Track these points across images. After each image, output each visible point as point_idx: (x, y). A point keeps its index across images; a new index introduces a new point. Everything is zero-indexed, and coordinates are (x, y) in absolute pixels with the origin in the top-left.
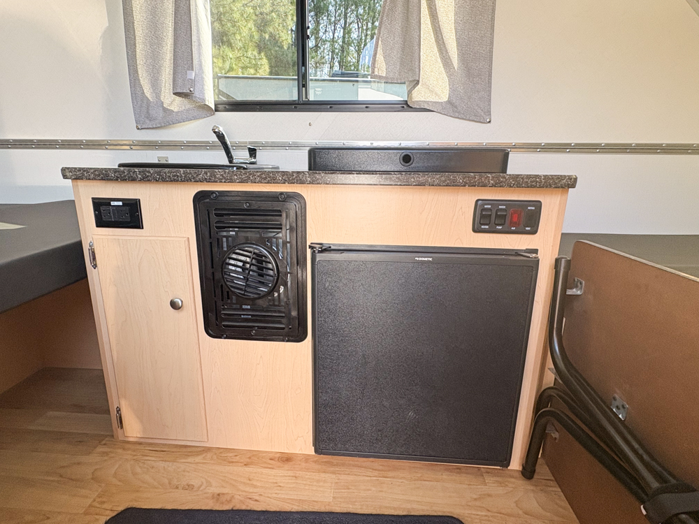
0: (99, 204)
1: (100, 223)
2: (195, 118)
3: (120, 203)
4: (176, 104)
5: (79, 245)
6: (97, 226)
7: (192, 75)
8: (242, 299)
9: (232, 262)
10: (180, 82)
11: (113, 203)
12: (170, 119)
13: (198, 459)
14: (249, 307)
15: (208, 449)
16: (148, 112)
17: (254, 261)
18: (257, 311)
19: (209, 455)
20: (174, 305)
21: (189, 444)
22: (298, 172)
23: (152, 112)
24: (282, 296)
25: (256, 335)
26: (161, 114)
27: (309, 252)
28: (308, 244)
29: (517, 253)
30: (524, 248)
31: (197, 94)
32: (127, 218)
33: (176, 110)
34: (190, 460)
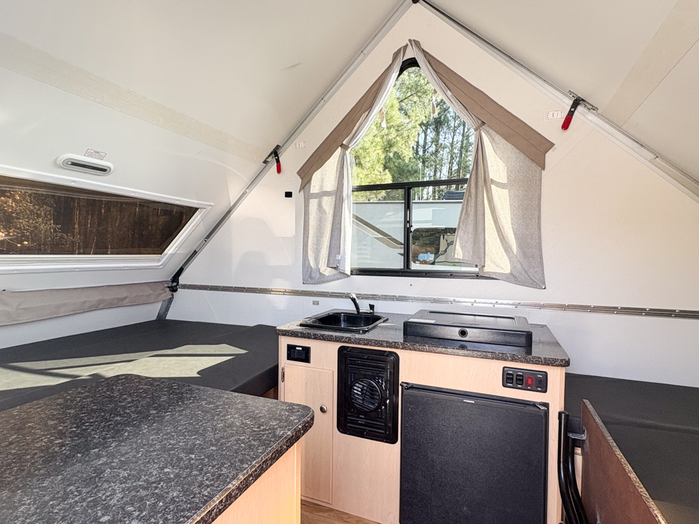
0: (291, 348)
1: (290, 357)
2: (338, 279)
3: (301, 349)
4: (328, 272)
5: (277, 366)
6: (288, 359)
7: (339, 257)
8: (360, 412)
9: (356, 388)
10: (331, 261)
11: (297, 348)
12: (322, 279)
13: (326, 515)
14: (363, 417)
15: (332, 510)
16: (310, 274)
17: (368, 390)
18: (368, 419)
19: (332, 514)
20: (322, 410)
21: (320, 503)
22: (395, 342)
23: (313, 275)
24: (383, 411)
25: (366, 435)
26: (318, 276)
27: (400, 387)
28: (400, 382)
29: (534, 405)
30: (539, 401)
31: (341, 268)
32: (303, 357)
33: (327, 275)
34: (320, 514)
